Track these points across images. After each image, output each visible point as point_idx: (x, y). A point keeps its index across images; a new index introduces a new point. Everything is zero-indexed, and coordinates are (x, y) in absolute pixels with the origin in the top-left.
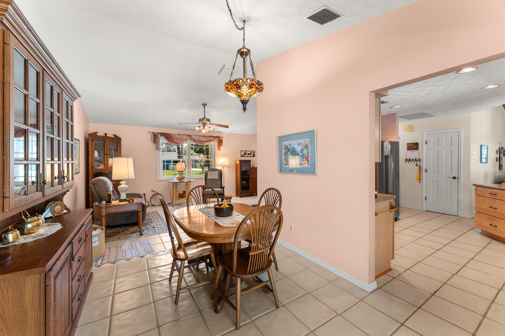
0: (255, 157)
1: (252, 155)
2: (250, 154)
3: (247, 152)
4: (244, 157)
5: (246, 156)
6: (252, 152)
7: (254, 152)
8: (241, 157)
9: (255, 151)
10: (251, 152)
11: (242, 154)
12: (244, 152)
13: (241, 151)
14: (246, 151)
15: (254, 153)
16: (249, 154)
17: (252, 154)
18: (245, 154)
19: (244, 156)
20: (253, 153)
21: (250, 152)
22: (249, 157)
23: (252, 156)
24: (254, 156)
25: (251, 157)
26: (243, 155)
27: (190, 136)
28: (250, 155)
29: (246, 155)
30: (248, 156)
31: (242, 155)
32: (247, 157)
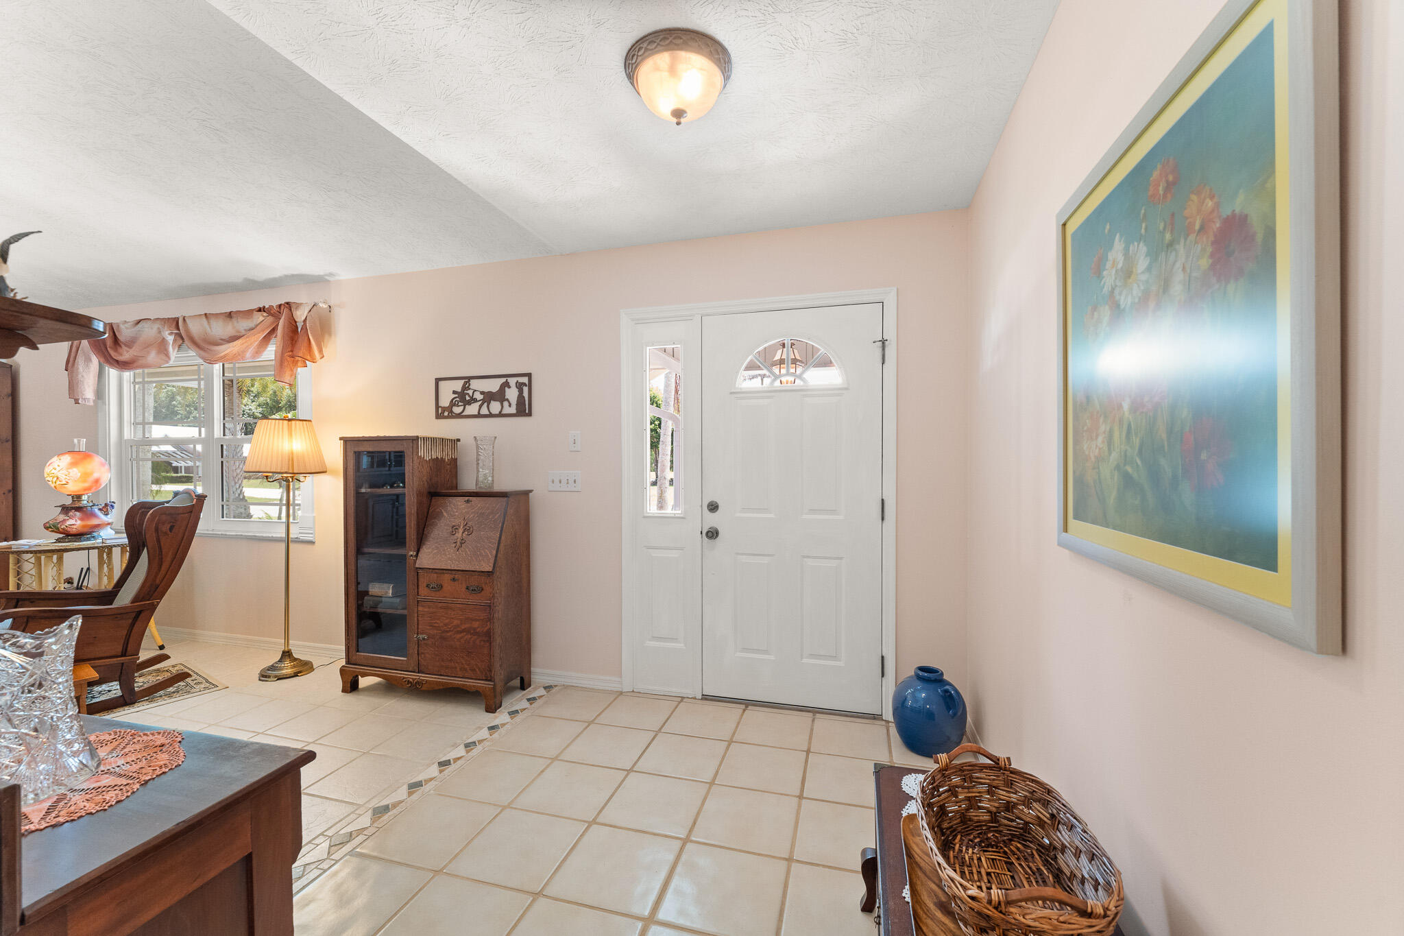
0: (530, 414)
1: (514, 402)
2: (500, 396)
3: (475, 384)
4: (459, 416)
5: (472, 409)
6: (512, 381)
7: (525, 380)
8: (439, 416)
9: (529, 375)
10: (506, 385)
11: (445, 402)
12: (458, 385)
13: (438, 380)
14: (468, 379)
15: (526, 389)
16: (489, 397)
17: (512, 394)
18: (463, 397)
19: (457, 410)
20: (521, 391)
21: (493, 386)
22: (491, 415)
23: (513, 410)
24: (524, 409)
25: (500, 415)
26: (450, 409)
27: (175, 322)
28: (495, 407)
29: (469, 403)
30: (484, 411)
31: (444, 409)
32: (479, 416)
